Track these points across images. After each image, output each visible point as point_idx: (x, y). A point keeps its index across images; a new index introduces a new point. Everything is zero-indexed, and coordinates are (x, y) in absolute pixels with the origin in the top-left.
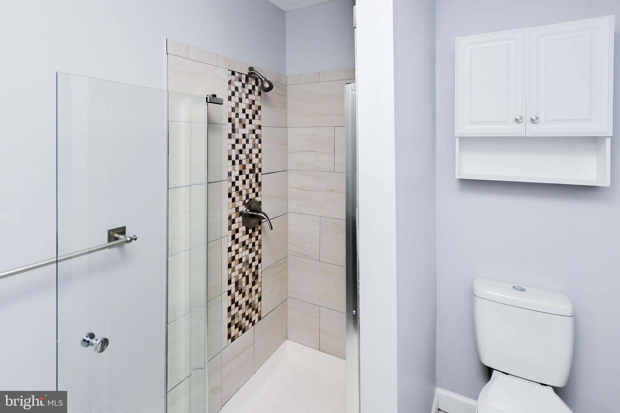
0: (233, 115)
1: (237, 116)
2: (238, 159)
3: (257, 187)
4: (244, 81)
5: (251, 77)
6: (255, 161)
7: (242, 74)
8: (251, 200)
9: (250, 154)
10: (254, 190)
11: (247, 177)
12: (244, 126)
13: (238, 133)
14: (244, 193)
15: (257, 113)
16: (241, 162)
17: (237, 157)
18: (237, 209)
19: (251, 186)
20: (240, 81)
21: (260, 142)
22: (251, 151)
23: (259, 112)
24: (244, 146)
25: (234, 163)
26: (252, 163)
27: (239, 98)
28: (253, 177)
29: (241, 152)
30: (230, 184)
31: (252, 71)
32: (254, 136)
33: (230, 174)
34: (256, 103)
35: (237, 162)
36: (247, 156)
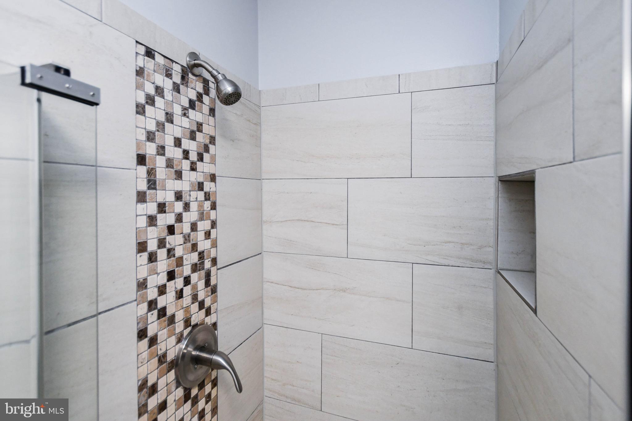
0: (150, 149)
1: (163, 152)
2: (164, 246)
3: (209, 296)
4: (177, 79)
5: (194, 75)
6: (204, 245)
7: (173, 61)
8: (196, 325)
9: (192, 233)
10: (201, 305)
11: (187, 281)
12: (179, 175)
13: (165, 190)
14: (180, 316)
15: (207, 149)
16: (170, 252)
17: (162, 243)
18: (162, 359)
19: (195, 297)
20: (169, 75)
21: (214, 207)
22: (194, 227)
23: (211, 147)
24: (179, 218)
25: (152, 258)
26: (197, 251)
27: (167, 114)
28: (200, 279)
29: (171, 230)
30: (144, 306)
31: (196, 62)
32: (201, 195)
33: (142, 285)
34: (205, 128)
35: (162, 254)
36: (187, 238)
